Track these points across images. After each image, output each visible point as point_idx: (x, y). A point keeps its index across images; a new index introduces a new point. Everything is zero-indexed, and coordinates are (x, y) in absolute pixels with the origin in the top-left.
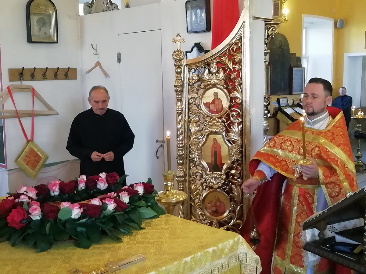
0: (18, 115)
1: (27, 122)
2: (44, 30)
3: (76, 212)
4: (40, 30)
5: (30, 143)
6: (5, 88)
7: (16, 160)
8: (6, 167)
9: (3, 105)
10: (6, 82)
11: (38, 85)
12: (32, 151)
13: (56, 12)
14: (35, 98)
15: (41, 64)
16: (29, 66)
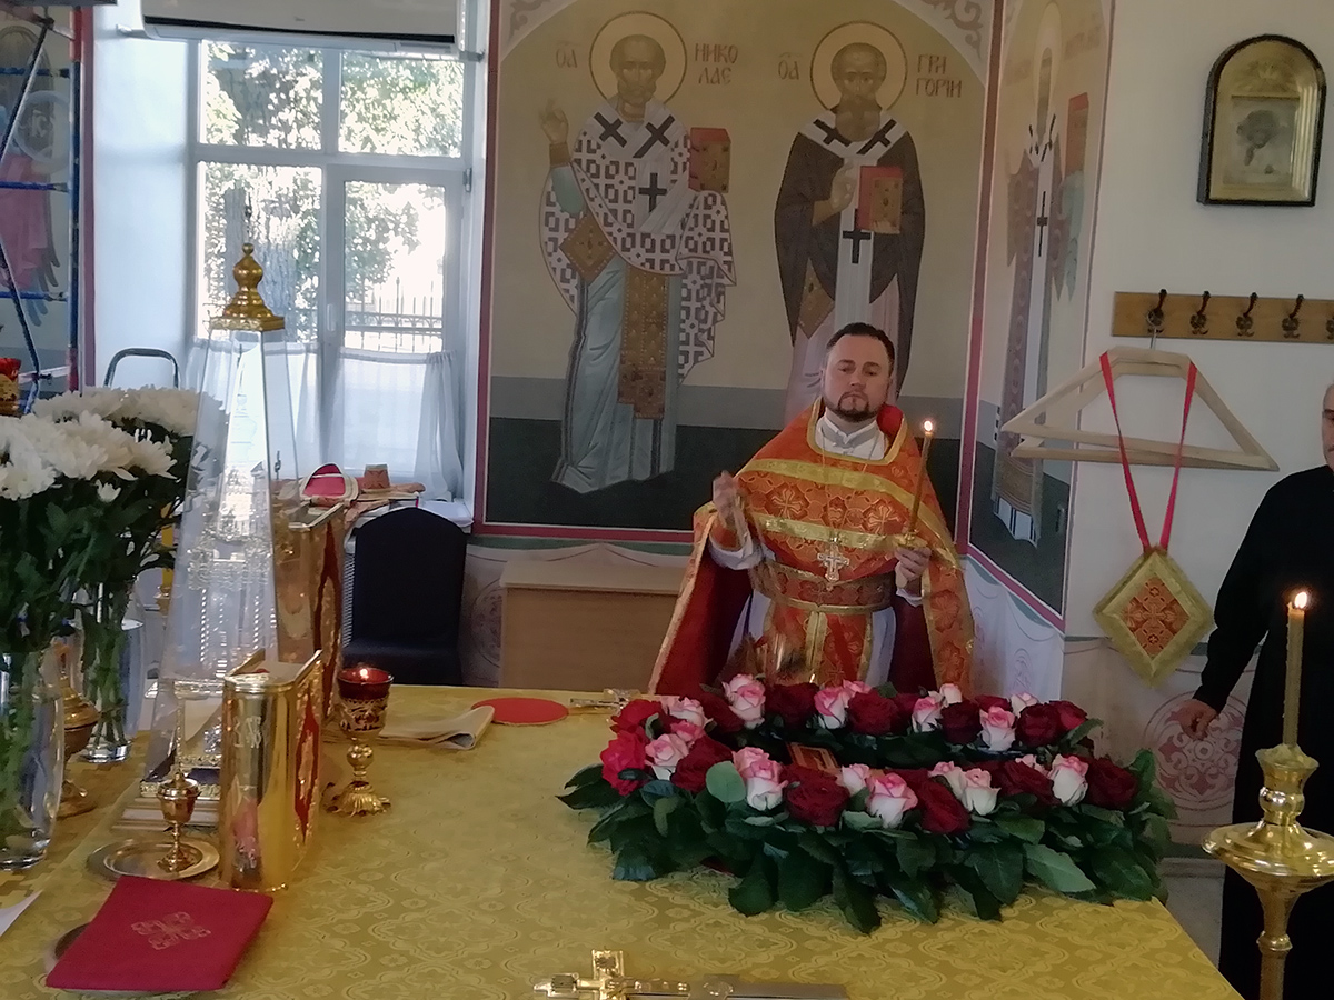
0: (1124, 456)
1: (1153, 484)
2: (1265, 155)
4: (1250, 156)
5: (1155, 557)
6: (1093, 358)
7: (1099, 610)
8: (1061, 625)
9: (1080, 412)
10: (1102, 338)
11: (1214, 356)
12: (1156, 587)
13: (1323, 90)
14: (1195, 397)
15: (1231, 284)
16: (1184, 284)
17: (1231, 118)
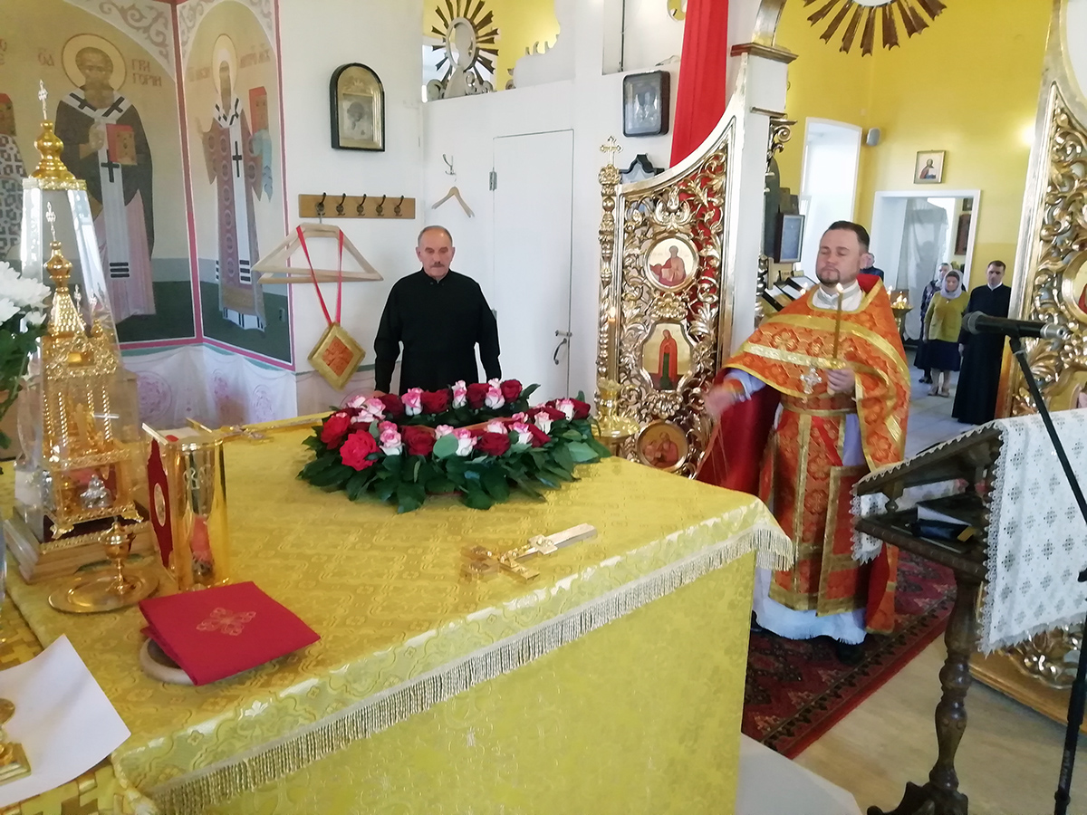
0: (314, 278)
1: (329, 291)
3: (465, 445)
4: (354, 125)
5: (334, 327)
6: (292, 229)
7: (311, 357)
8: (293, 368)
9: (289, 260)
10: (295, 220)
11: (349, 226)
12: (337, 342)
13: (383, 94)
14: (343, 248)
15: (355, 190)
16: (334, 191)
17: (344, 106)
